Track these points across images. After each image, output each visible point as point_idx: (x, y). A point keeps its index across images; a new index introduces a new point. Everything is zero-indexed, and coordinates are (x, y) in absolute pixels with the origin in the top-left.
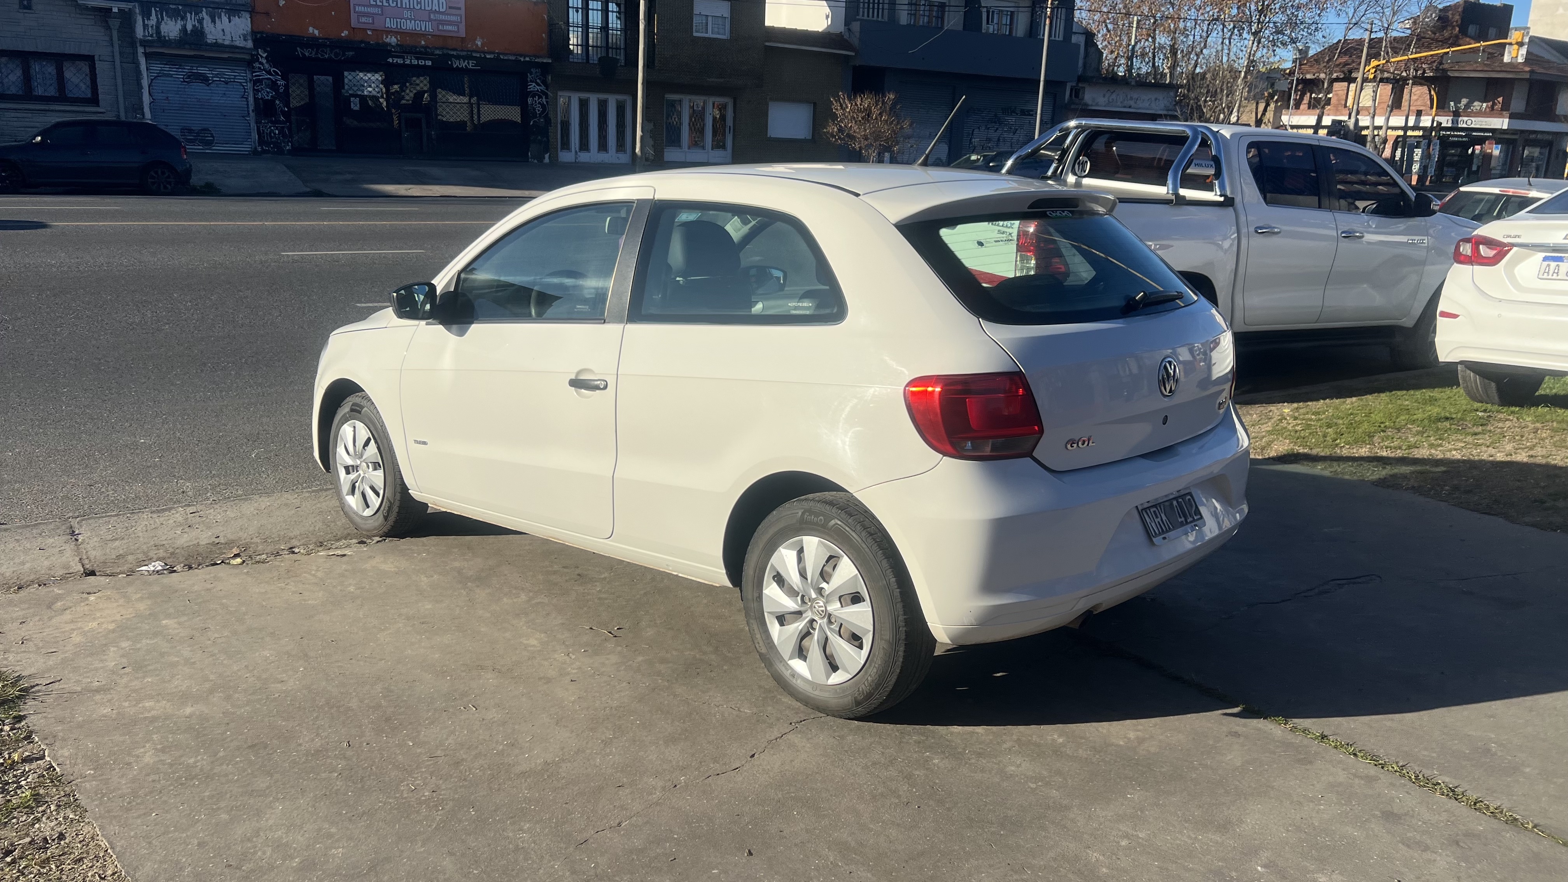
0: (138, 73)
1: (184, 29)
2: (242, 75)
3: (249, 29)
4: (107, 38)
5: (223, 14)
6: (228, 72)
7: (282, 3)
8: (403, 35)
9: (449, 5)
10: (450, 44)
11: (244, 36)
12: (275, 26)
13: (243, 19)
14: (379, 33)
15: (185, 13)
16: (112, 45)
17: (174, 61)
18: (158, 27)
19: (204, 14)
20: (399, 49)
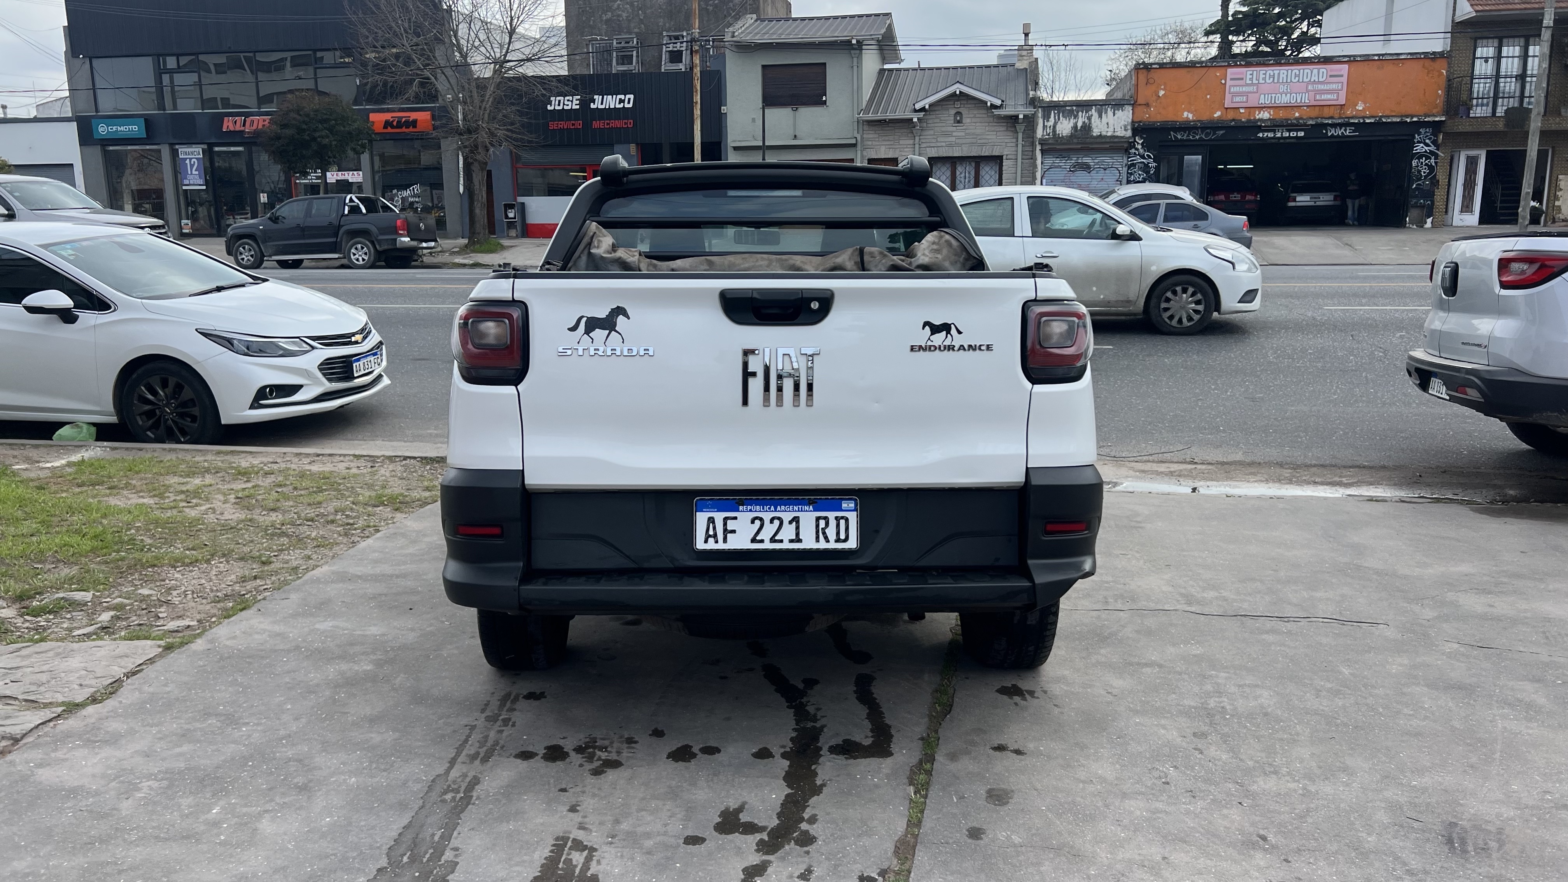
0: (1035, 166)
1: (1075, 127)
2: (1119, 161)
3: (1130, 120)
4: (1014, 140)
5: (1109, 109)
6: (1107, 160)
7: (1162, 93)
8: (1277, 110)
9: (1330, 73)
10: (1327, 112)
11: (1125, 126)
12: (1155, 115)
13: (1125, 112)
14: (1252, 110)
15: (1078, 112)
16: (1017, 145)
17: (1064, 154)
18: (1054, 127)
19: (1094, 112)
20: (1269, 124)
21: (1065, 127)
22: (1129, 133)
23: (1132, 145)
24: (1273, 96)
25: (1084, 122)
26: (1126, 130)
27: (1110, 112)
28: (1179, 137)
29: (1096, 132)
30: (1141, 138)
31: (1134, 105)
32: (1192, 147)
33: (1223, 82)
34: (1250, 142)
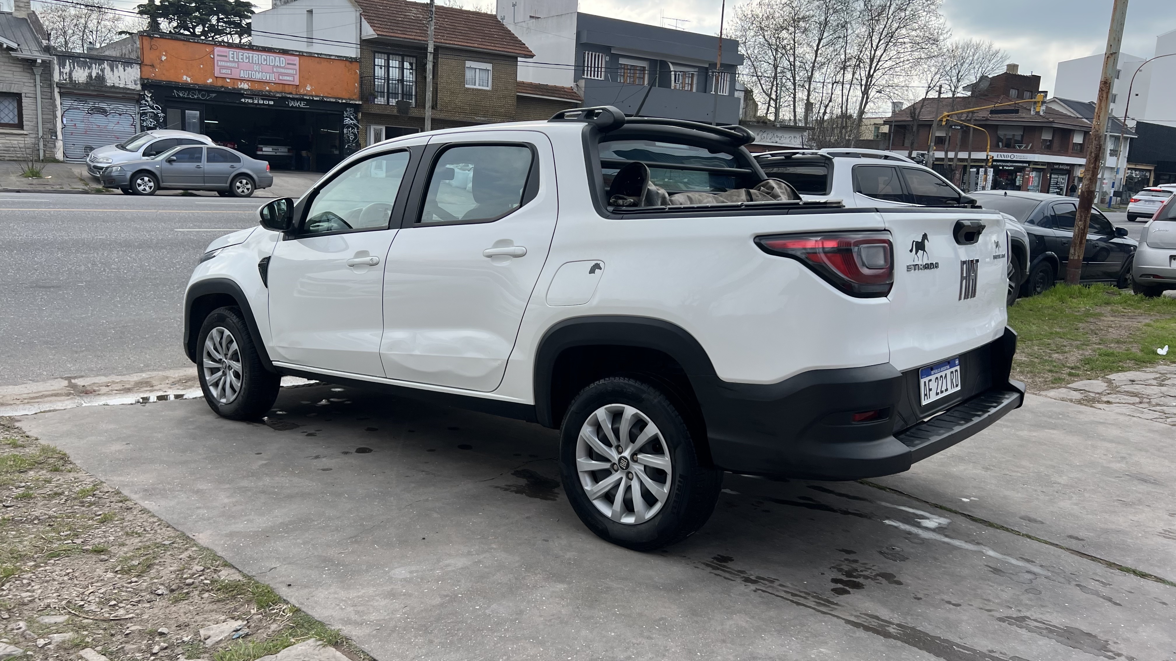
0: (54, 107)
1: (90, 76)
2: (133, 109)
3: (139, 77)
4: (32, 81)
5: (119, 65)
6: (121, 107)
7: (164, 58)
8: (253, 83)
9: (287, 62)
10: (287, 89)
11: (135, 81)
12: (158, 74)
13: (134, 69)
14: (235, 81)
15: (91, 64)
16: (35, 86)
17: (82, 98)
18: (70, 74)
19: (106, 65)
20: (249, 93)
21: (81, 75)
22: (139, 87)
23: (142, 97)
24: (250, 72)
25: (98, 73)
26: (136, 84)
27: (121, 68)
28: (181, 95)
29: (109, 83)
30: (150, 92)
31: (141, 65)
32: (193, 105)
33: (212, 56)
34: (236, 105)
